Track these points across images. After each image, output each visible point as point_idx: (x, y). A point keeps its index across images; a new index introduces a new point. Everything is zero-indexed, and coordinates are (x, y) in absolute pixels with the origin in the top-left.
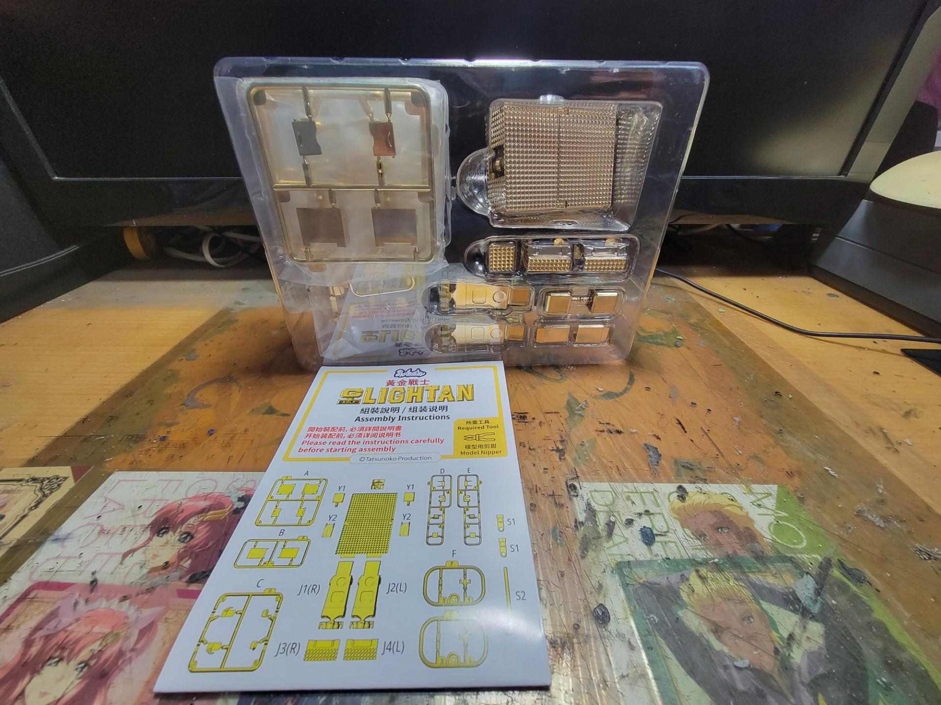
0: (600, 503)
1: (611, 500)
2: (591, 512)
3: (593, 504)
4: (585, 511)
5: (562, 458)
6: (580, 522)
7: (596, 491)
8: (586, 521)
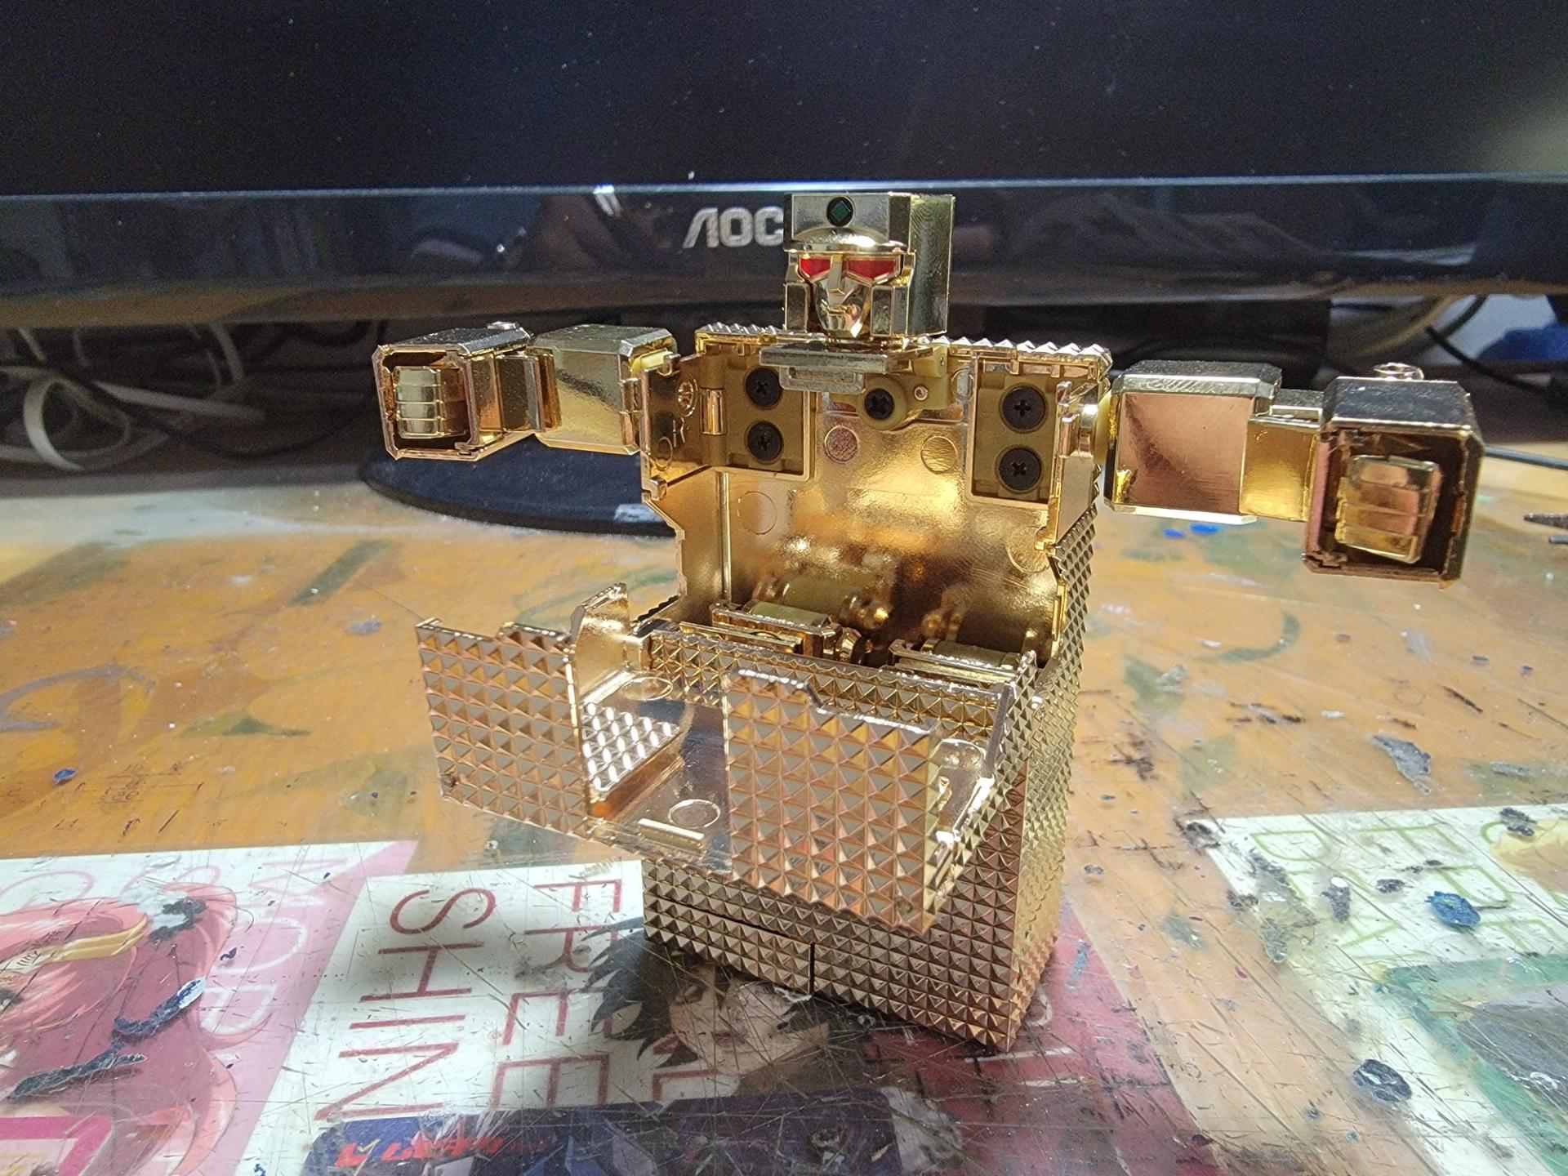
0: (1291, 855)
1: (1321, 846)
2: (1271, 875)
3: (1269, 858)
4: (1253, 875)
5: (1147, 775)
6: (1243, 898)
7: (1269, 832)
8: (1261, 891)
